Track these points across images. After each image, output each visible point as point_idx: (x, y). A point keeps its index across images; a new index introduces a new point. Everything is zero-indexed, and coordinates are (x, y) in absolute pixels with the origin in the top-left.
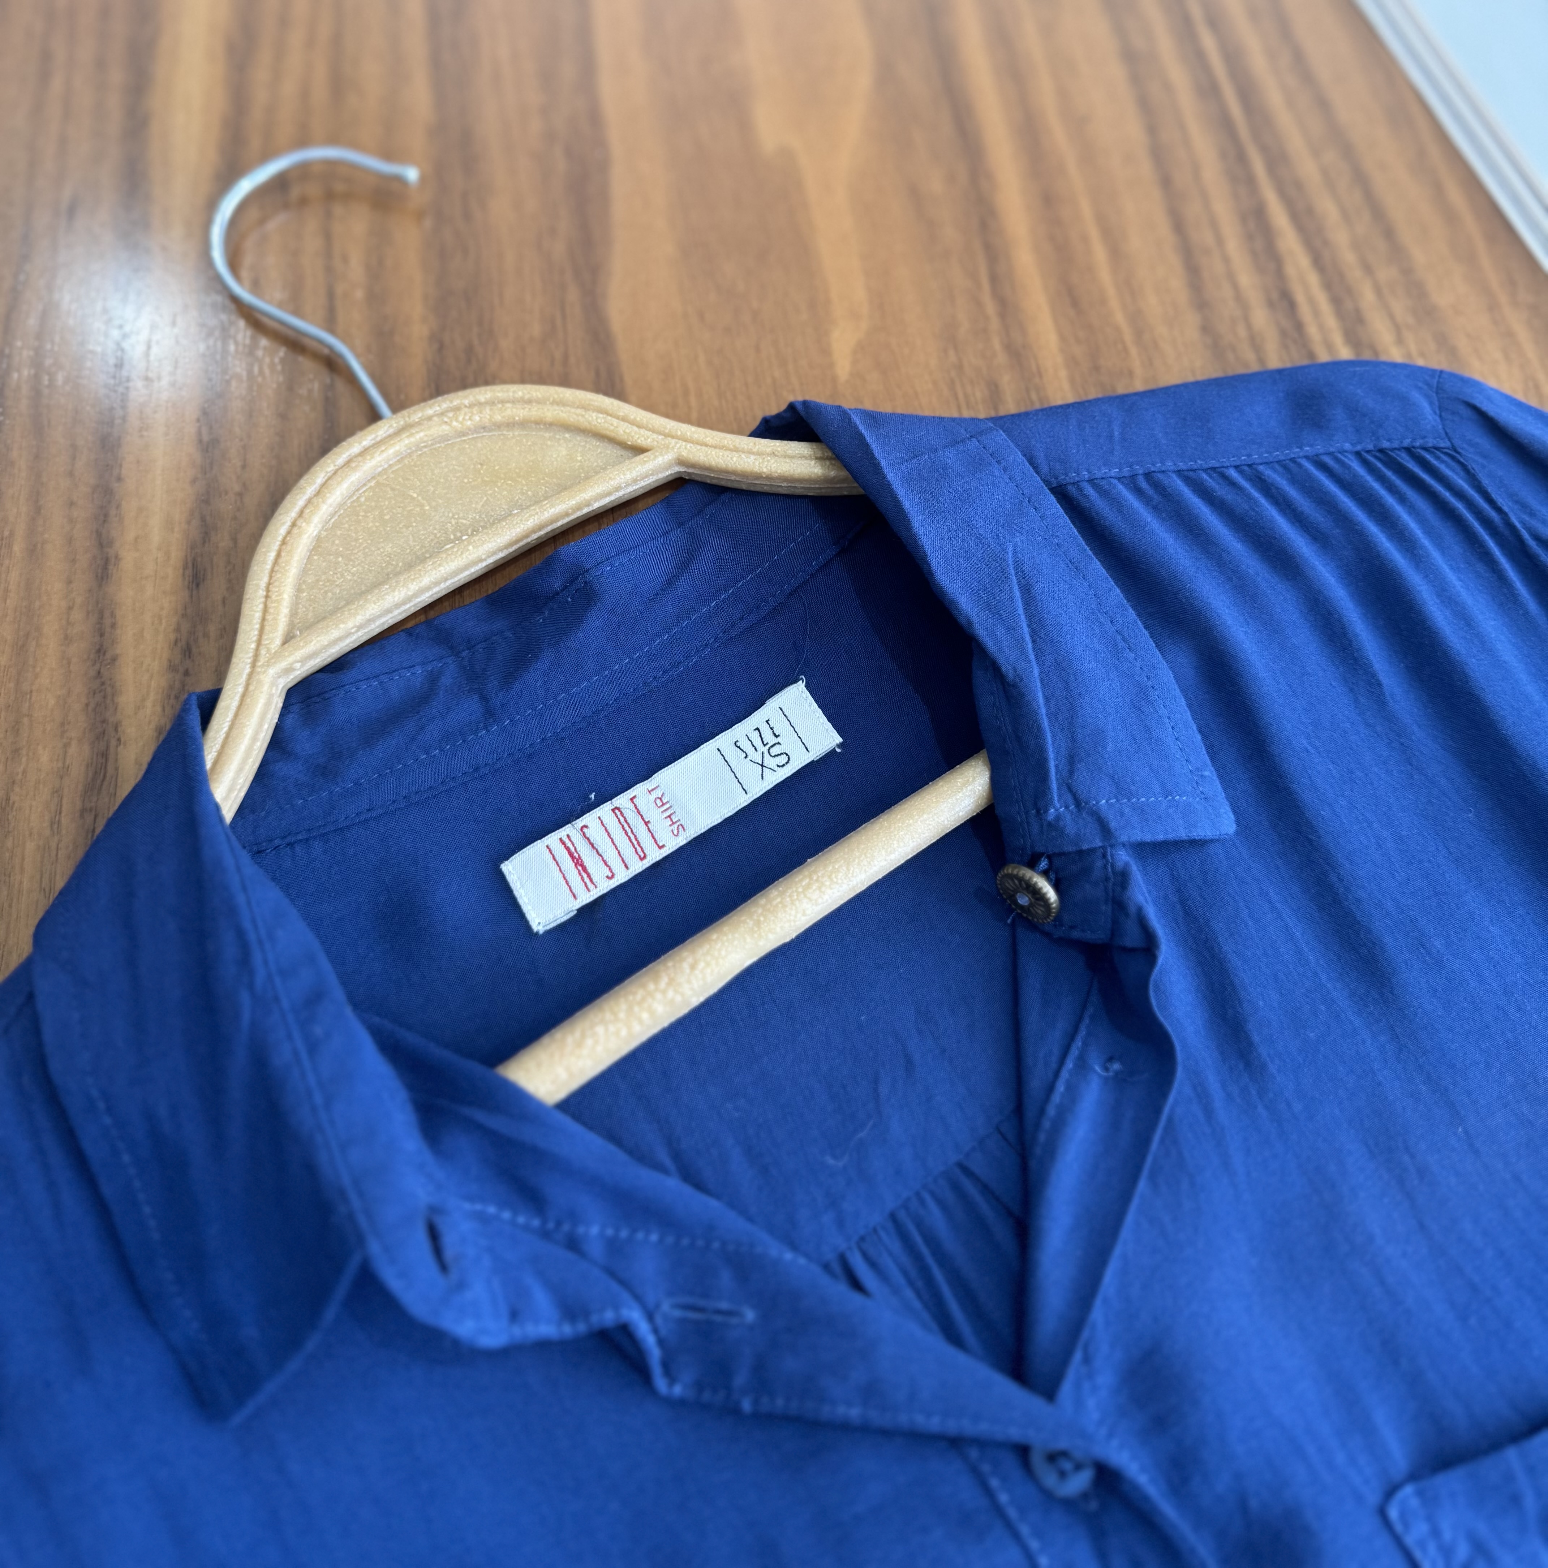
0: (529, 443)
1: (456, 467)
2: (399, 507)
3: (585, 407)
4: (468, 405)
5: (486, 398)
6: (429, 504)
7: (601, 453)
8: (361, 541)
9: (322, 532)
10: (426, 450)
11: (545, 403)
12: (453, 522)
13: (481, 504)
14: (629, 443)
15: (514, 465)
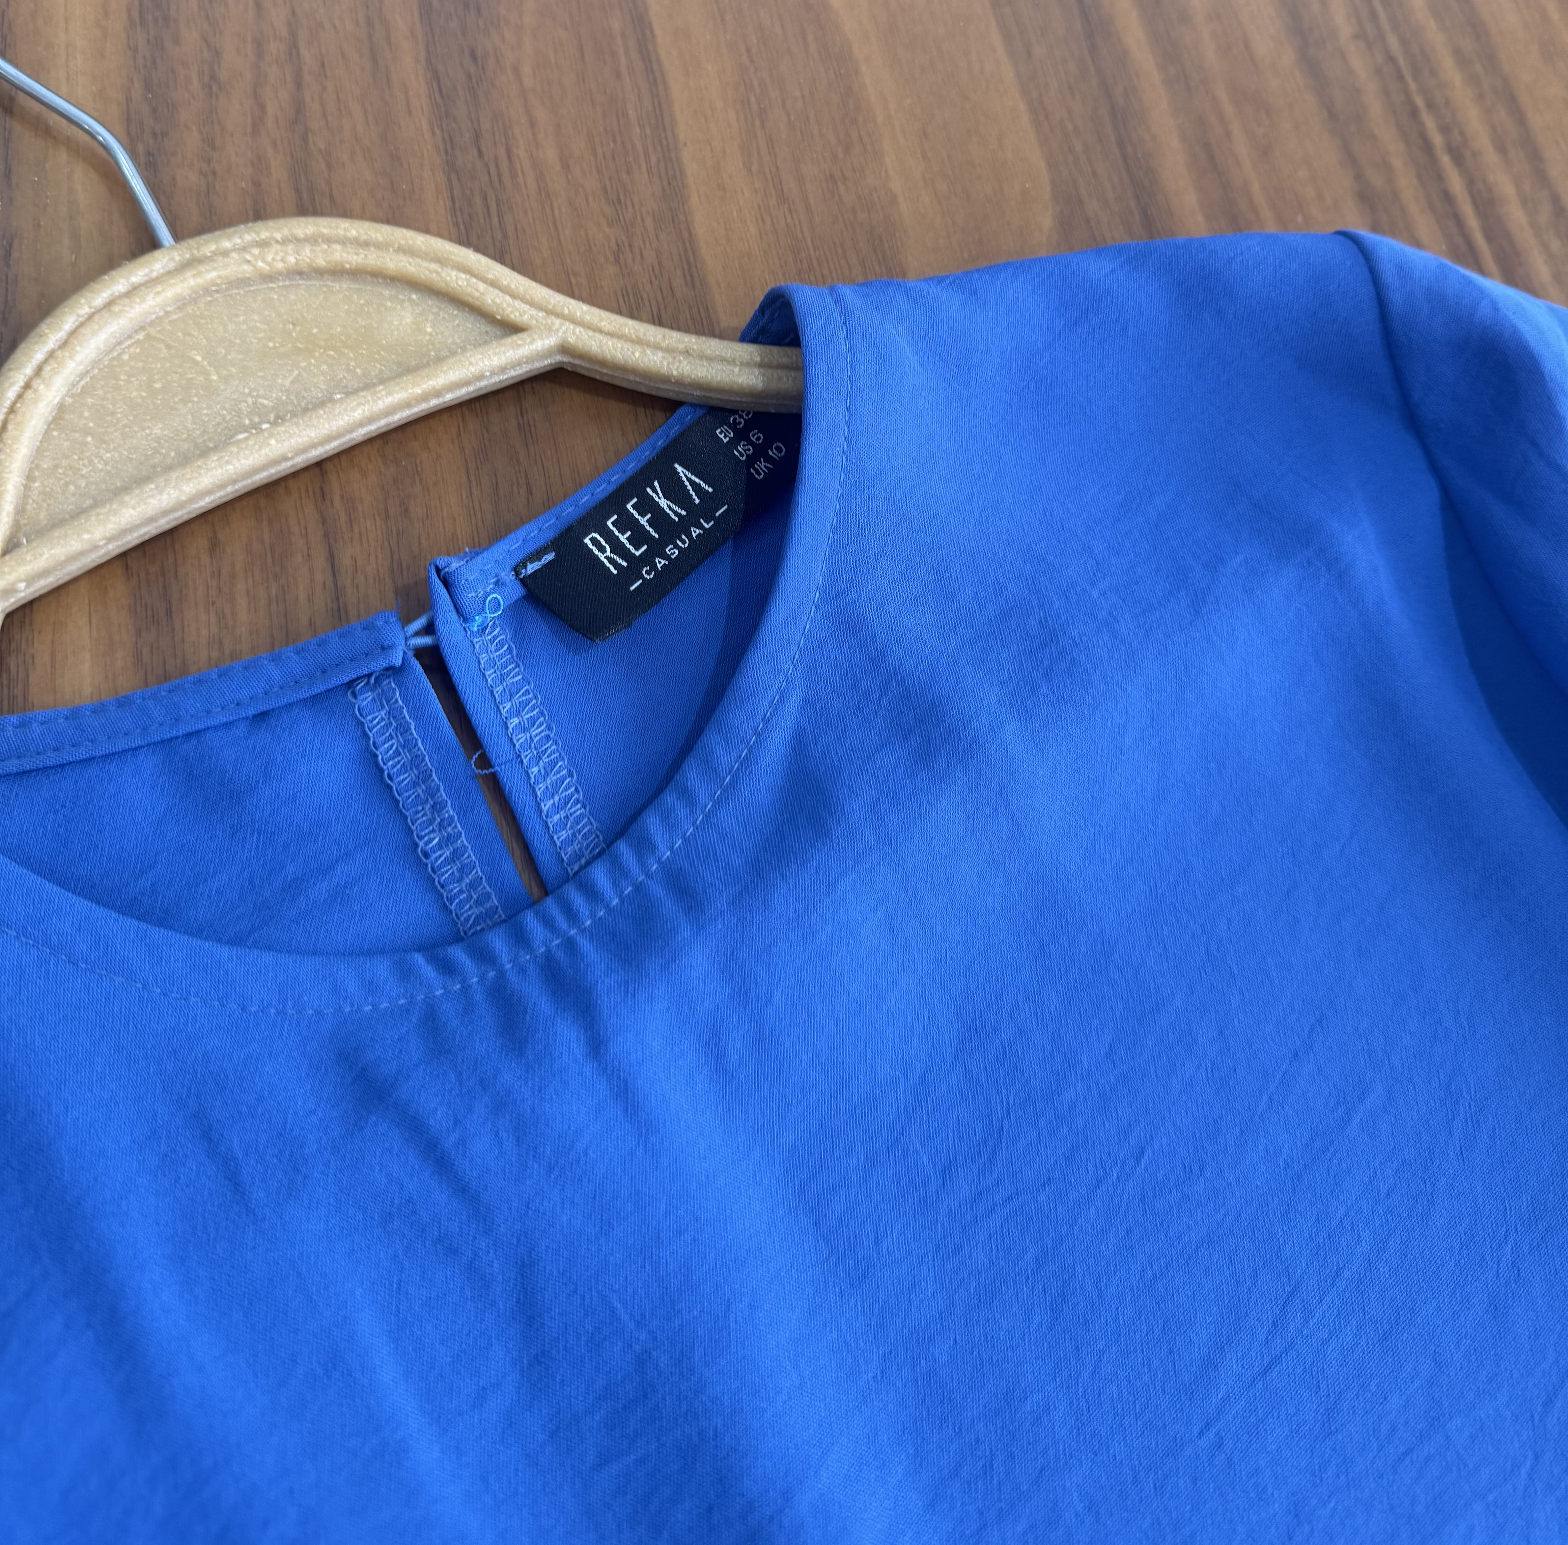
0: (362, 302)
1: (258, 324)
2: (176, 373)
3: (442, 261)
4: (280, 239)
5: (306, 234)
6: (217, 373)
7: (458, 325)
8: (119, 416)
9: (67, 399)
10: (216, 295)
11: (387, 249)
12: (250, 400)
13: (290, 379)
14: (499, 317)
15: (339, 329)
